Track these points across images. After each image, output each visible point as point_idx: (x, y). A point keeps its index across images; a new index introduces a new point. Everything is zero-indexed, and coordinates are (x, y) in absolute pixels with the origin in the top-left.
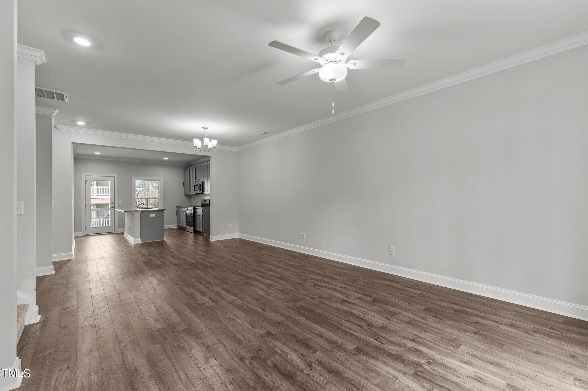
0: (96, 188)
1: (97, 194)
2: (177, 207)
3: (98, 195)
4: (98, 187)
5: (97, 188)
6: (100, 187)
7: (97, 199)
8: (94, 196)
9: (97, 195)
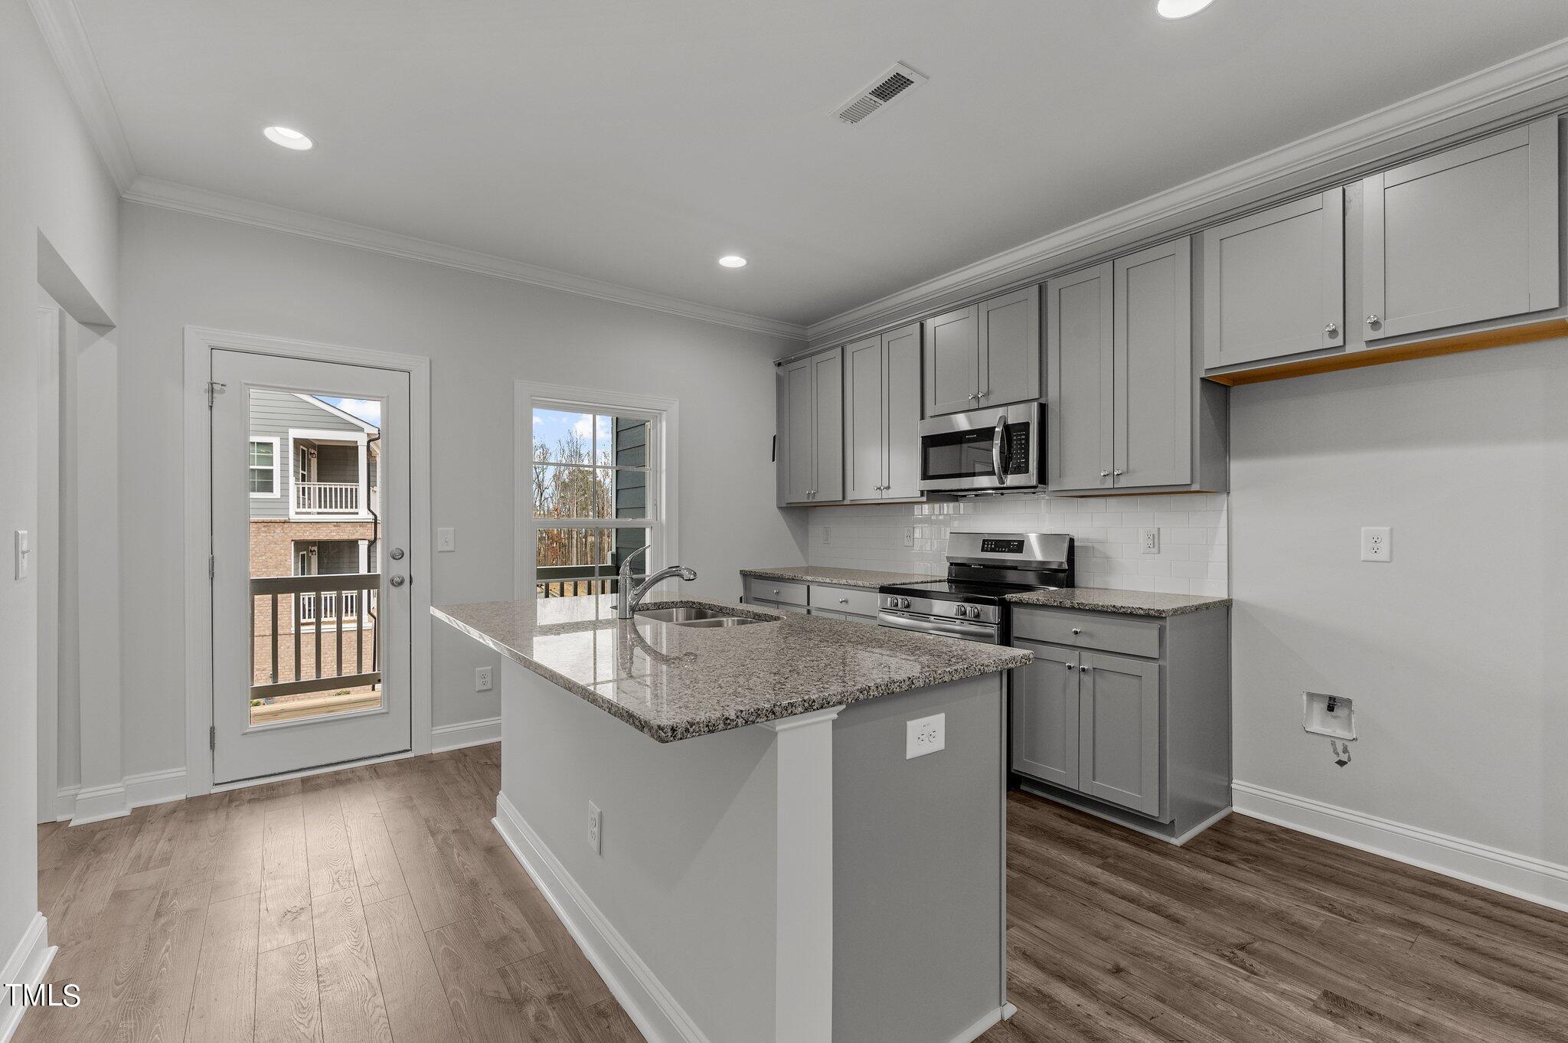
0: (317, 487)
1: (320, 507)
2: (745, 575)
3: (323, 510)
4: (323, 485)
5: (320, 489)
6: (328, 485)
7: (319, 526)
8: (309, 513)
9: (320, 510)
